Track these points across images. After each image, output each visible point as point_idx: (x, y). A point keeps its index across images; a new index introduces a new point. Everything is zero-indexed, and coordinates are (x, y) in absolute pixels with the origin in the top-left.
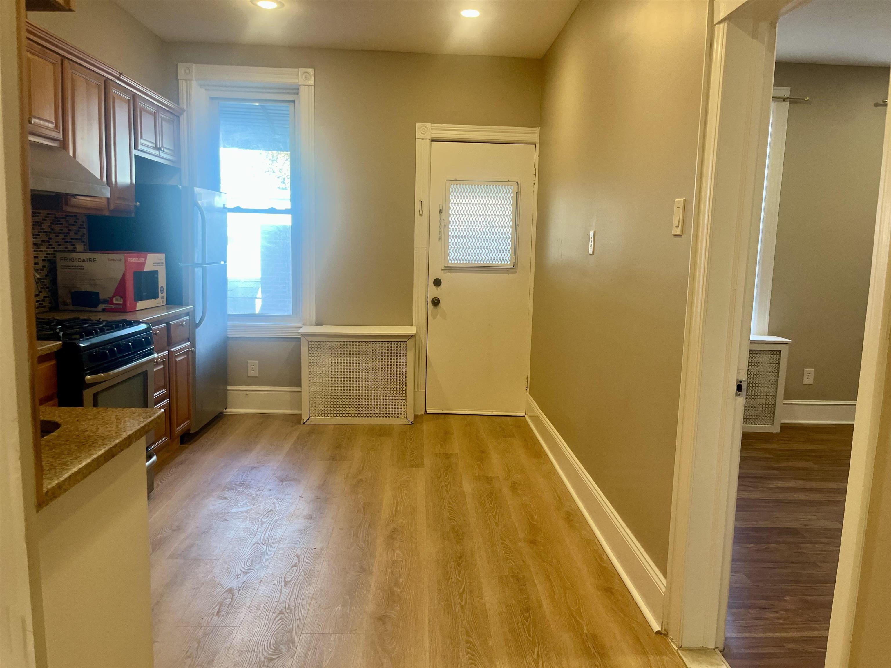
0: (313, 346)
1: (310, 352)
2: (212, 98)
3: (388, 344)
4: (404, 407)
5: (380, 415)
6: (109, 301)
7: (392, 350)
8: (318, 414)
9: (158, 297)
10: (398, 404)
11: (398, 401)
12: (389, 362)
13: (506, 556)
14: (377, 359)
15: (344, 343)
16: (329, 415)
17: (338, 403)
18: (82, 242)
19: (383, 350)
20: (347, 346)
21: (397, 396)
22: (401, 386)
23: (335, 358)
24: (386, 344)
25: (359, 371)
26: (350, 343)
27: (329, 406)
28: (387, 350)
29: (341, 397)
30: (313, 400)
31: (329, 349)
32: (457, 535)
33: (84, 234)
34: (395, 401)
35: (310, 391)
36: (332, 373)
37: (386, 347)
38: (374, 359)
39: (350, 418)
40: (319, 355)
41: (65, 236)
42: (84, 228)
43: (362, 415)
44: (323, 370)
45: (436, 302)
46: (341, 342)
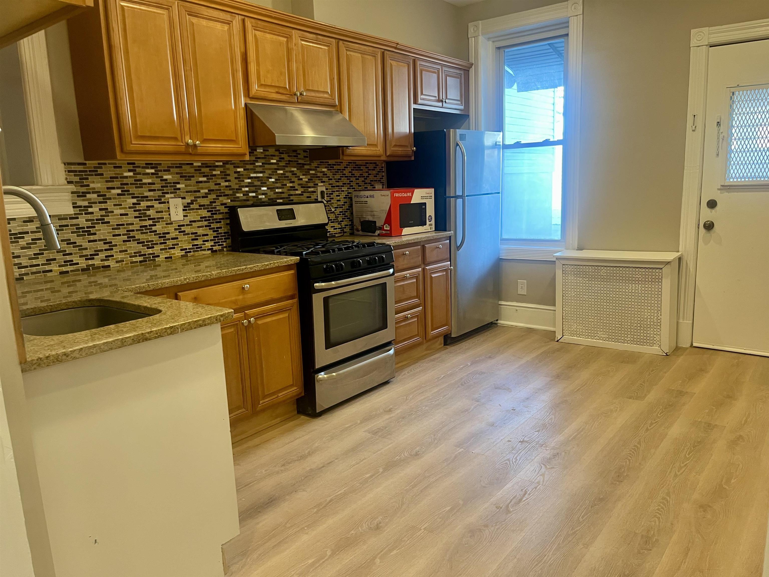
0: (567, 269)
1: (564, 275)
2: (499, 48)
3: (642, 271)
4: (658, 336)
5: (633, 342)
6: (381, 228)
7: (647, 277)
8: (572, 334)
9: (426, 225)
10: (652, 333)
11: (652, 330)
12: (643, 289)
13: (656, 513)
14: (630, 285)
15: (596, 268)
16: (581, 336)
17: (590, 326)
18: (381, 183)
19: (637, 276)
20: (599, 271)
21: (650, 325)
22: (656, 315)
23: (587, 282)
24: (640, 270)
25: (611, 296)
26: (602, 268)
27: (581, 328)
28: (640, 276)
29: (593, 320)
30: (567, 321)
31: (581, 273)
32: (619, 476)
33: (383, 176)
34: (649, 329)
35: (564, 312)
36: (584, 296)
37: (640, 273)
38: (627, 285)
39: (601, 341)
40: (572, 278)
41: (365, 179)
42: (383, 172)
43: (613, 340)
44: (575, 293)
45: (709, 226)
46: (593, 266)
